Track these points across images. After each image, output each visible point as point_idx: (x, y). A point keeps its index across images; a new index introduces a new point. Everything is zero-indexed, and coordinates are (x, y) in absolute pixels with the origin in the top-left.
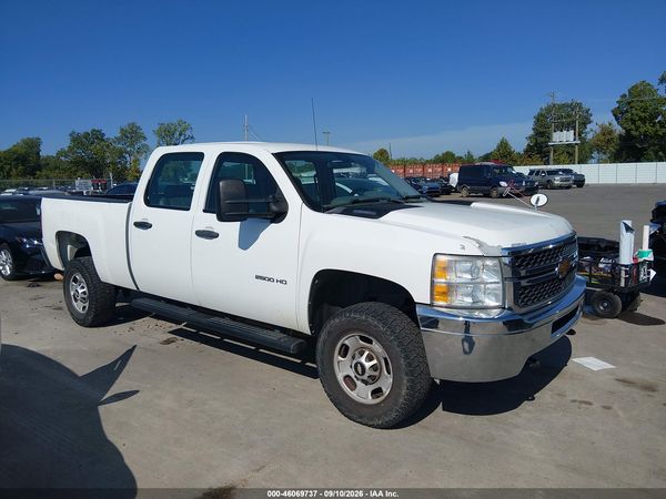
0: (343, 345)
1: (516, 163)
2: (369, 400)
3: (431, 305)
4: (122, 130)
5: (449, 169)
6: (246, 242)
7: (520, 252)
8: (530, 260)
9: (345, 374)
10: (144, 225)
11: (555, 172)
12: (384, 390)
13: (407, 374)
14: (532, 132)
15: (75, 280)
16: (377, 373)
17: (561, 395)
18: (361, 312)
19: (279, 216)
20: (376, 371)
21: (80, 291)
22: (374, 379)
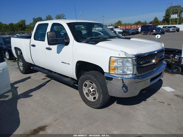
0: (85, 84)
1: (159, 24)
2: (92, 100)
3: (109, 73)
4: (47, 17)
5: (139, 26)
6: (59, 51)
7: (140, 56)
8: (143, 58)
9: (86, 92)
10: (34, 46)
11: (170, 27)
12: (96, 98)
13: (102, 94)
14: (165, 15)
15: (20, 61)
16: (94, 93)
17: (155, 99)
18: (89, 74)
19: (67, 44)
20: (94, 92)
21: (21, 64)
22: (94, 94)
